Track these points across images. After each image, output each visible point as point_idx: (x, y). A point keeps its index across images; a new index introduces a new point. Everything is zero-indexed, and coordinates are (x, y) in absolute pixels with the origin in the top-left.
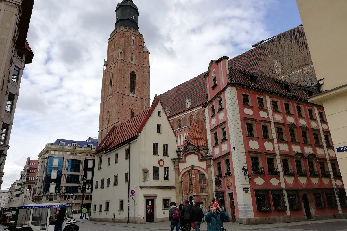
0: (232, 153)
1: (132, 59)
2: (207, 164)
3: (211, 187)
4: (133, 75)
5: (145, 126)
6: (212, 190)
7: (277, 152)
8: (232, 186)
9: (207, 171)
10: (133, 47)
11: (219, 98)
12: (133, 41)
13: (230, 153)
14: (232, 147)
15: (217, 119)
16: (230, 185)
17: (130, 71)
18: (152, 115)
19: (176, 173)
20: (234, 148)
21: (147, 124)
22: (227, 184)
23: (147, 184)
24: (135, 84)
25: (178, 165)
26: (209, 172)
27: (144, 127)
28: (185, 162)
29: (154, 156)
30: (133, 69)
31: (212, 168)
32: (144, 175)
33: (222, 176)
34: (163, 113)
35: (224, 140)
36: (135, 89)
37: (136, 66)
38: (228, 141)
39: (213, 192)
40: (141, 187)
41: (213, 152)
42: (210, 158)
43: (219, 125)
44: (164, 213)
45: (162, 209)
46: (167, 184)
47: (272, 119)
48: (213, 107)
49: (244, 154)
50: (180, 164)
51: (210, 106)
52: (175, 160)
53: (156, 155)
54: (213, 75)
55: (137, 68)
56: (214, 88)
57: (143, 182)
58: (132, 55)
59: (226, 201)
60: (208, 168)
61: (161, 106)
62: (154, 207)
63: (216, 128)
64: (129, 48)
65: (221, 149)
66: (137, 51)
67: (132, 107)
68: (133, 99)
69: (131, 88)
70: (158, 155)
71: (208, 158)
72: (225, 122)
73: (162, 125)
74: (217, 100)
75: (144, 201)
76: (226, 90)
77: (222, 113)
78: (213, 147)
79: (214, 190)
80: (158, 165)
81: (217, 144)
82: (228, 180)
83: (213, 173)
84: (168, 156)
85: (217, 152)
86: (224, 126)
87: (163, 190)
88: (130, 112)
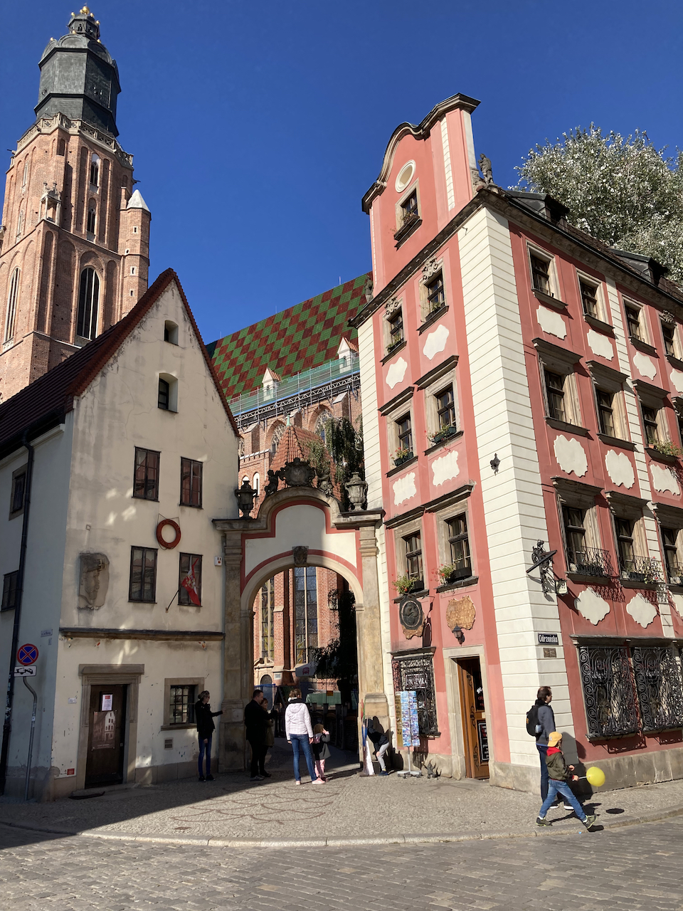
0: (484, 486)
1: (91, 229)
2: (358, 541)
3: (374, 637)
4: (89, 280)
5: (104, 375)
6: (378, 649)
7: (645, 495)
8: (479, 625)
9: (359, 572)
10: (94, 189)
11: (431, 271)
12: (94, 168)
13: (470, 487)
14: (484, 463)
15: (415, 361)
16: (464, 621)
17: (81, 267)
18: (136, 332)
19: (228, 578)
20: (495, 464)
21: (115, 366)
22: (449, 618)
23: (99, 620)
25: (239, 543)
26: (367, 573)
27: (99, 379)
28: (272, 534)
29: (139, 500)
30: (91, 262)
31: (382, 559)
32: (86, 579)
33: (426, 587)
34: (184, 332)
35: (445, 437)
36: (94, 328)
37: (102, 254)
38: (463, 439)
39: (379, 655)
40: (70, 633)
41: (387, 493)
42: (372, 517)
43: (423, 383)
44: (168, 744)
45: (163, 729)
46: (188, 620)
47: (628, 366)
48: (395, 317)
49: (539, 490)
50: (249, 543)
51: (383, 314)
52: (227, 527)
53: (145, 498)
54: (399, 186)
55: (105, 260)
56: (401, 237)
57: (80, 609)
58: (92, 216)
59: (443, 689)
60: (364, 560)
61: (180, 304)
62: (127, 722)
63: (406, 394)
64: (82, 190)
65: (424, 480)
69: (80, 323)
70: (156, 499)
71: (365, 518)
72: (450, 363)
73: (179, 381)
74: (418, 282)
75: (79, 695)
76: (465, 226)
77: (441, 327)
78: (389, 474)
79: (387, 648)
80: (151, 542)
81: (404, 462)
82: (455, 604)
83: (383, 579)
84: (200, 507)
85: (406, 490)
86: (448, 383)
87: (170, 646)
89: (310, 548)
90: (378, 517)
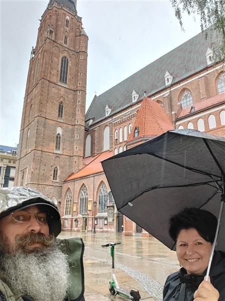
1: (66, 42)
4: (65, 61)
10: (67, 28)
12: (67, 21)
17: (61, 56)
24: (67, 73)
30: (66, 54)
36: (66, 79)
37: (70, 51)
55: (71, 54)
58: (66, 38)
64: (62, 29)
66: (72, 34)
67: (61, 100)
68: (63, 89)
69: (61, 76)
88: (58, 106)
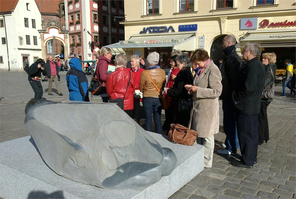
0: (83, 32)
2: (64, 35)
3: (67, 51)
5: (18, 5)
6: (68, 53)
8: (82, 52)
9: (65, 41)
13: (81, 32)
15: (74, 7)
16: (80, 51)
19: (41, 40)
20: (84, 30)
21: (19, 3)
22: (78, 50)
23: (23, 47)
25: (43, 34)
26: (66, 41)
28: (49, 33)
29: (26, 27)
31: (68, 39)
32: (20, 41)
33: (75, 45)
35: (78, 23)
38: (81, 24)
40: (19, 49)
41: (69, 29)
43: (76, 12)
46: (36, 47)
47: (110, 11)
50: (45, 35)
52: (40, 32)
57: (20, 45)
60: (65, 39)
63: (73, 13)
65: (75, 28)
70: (28, 27)
71: (65, 32)
72: (79, 11)
73: (29, 4)
75: (21, 58)
77: (78, 4)
78: (70, 25)
80: (29, 34)
81: (72, 24)
82: (79, 48)
83: (68, 43)
84: (36, 28)
85: (72, 29)
86: (79, 14)
87: (33, 51)
89: (56, 36)
90: (68, 32)
